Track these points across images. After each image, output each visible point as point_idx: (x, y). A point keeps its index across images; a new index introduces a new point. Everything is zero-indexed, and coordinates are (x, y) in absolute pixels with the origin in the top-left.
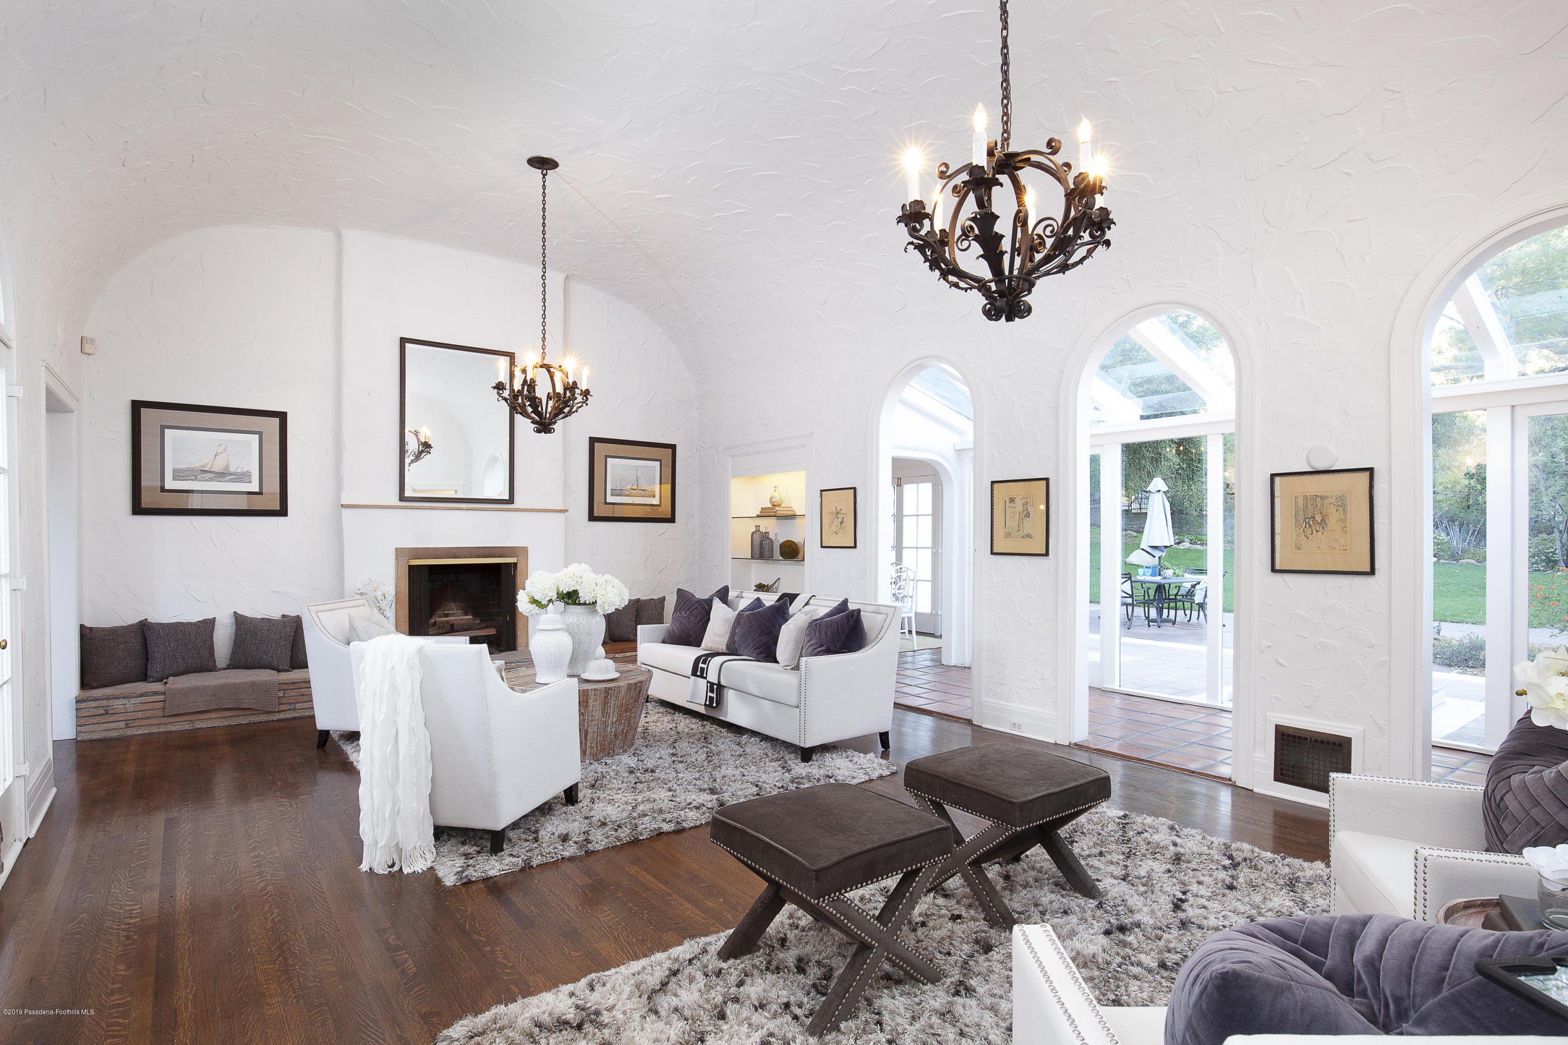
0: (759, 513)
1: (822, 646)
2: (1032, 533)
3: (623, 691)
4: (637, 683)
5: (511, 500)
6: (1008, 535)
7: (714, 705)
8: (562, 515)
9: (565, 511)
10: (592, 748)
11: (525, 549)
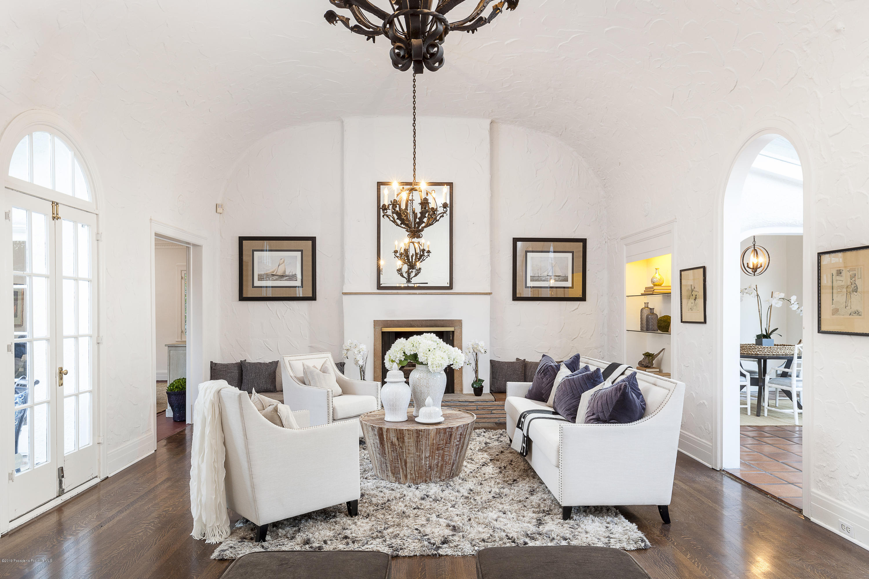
0: (643, 292)
1: (593, 414)
2: (860, 310)
3: (432, 434)
4: (446, 428)
5: (451, 287)
6: (835, 311)
7: (525, 454)
8: (488, 297)
9: (490, 294)
10: (411, 474)
11: (460, 322)
